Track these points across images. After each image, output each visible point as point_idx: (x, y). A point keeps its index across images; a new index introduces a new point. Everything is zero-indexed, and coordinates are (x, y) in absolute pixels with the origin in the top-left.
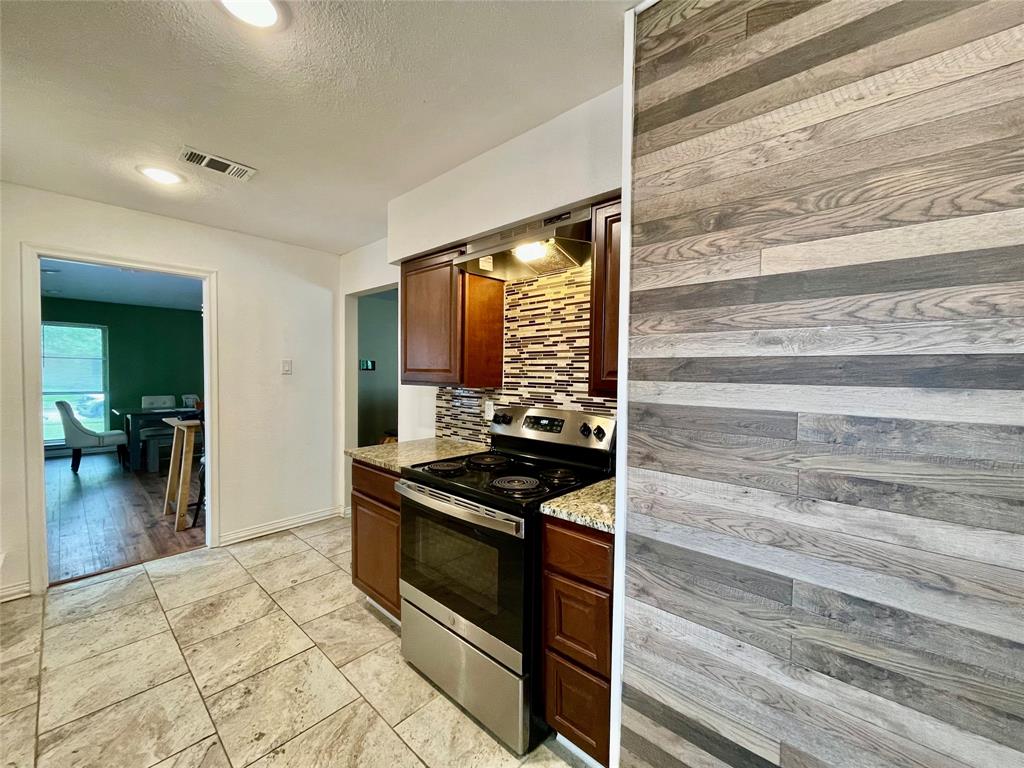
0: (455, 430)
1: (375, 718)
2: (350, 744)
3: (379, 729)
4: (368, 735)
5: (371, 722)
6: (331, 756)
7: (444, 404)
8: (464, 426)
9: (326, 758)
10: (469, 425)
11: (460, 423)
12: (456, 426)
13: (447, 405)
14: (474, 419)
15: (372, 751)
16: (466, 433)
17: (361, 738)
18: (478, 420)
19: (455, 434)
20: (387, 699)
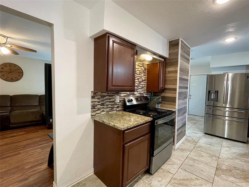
0: (103, 110)
1: (174, 178)
2: (183, 182)
3: (176, 177)
4: (178, 179)
5: (175, 179)
6: (188, 185)
7: (97, 100)
8: (108, 107)
9: (189, 186)
10: (110, 106)
11: (105, 107)
12: (103, 108)
13: (98, 100)
14: (111, 103)
15: (182, 177)
16: (108, 109)
17: (180, 180)
18: (113, 103)
19: (103, 111)
20: (167, 177)
